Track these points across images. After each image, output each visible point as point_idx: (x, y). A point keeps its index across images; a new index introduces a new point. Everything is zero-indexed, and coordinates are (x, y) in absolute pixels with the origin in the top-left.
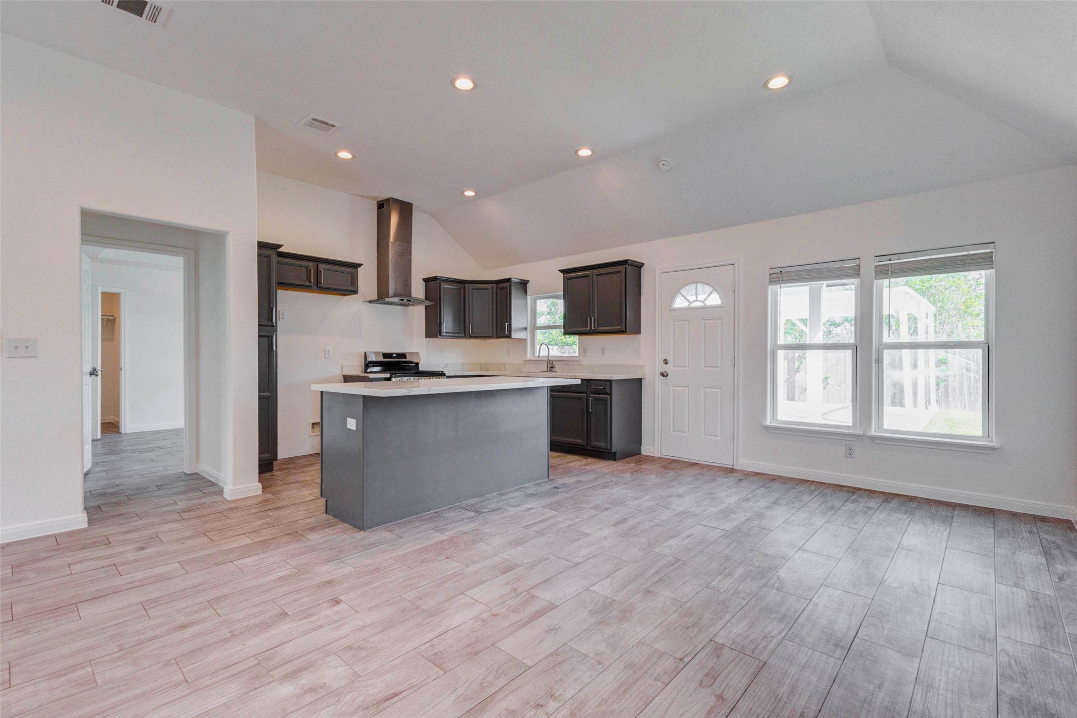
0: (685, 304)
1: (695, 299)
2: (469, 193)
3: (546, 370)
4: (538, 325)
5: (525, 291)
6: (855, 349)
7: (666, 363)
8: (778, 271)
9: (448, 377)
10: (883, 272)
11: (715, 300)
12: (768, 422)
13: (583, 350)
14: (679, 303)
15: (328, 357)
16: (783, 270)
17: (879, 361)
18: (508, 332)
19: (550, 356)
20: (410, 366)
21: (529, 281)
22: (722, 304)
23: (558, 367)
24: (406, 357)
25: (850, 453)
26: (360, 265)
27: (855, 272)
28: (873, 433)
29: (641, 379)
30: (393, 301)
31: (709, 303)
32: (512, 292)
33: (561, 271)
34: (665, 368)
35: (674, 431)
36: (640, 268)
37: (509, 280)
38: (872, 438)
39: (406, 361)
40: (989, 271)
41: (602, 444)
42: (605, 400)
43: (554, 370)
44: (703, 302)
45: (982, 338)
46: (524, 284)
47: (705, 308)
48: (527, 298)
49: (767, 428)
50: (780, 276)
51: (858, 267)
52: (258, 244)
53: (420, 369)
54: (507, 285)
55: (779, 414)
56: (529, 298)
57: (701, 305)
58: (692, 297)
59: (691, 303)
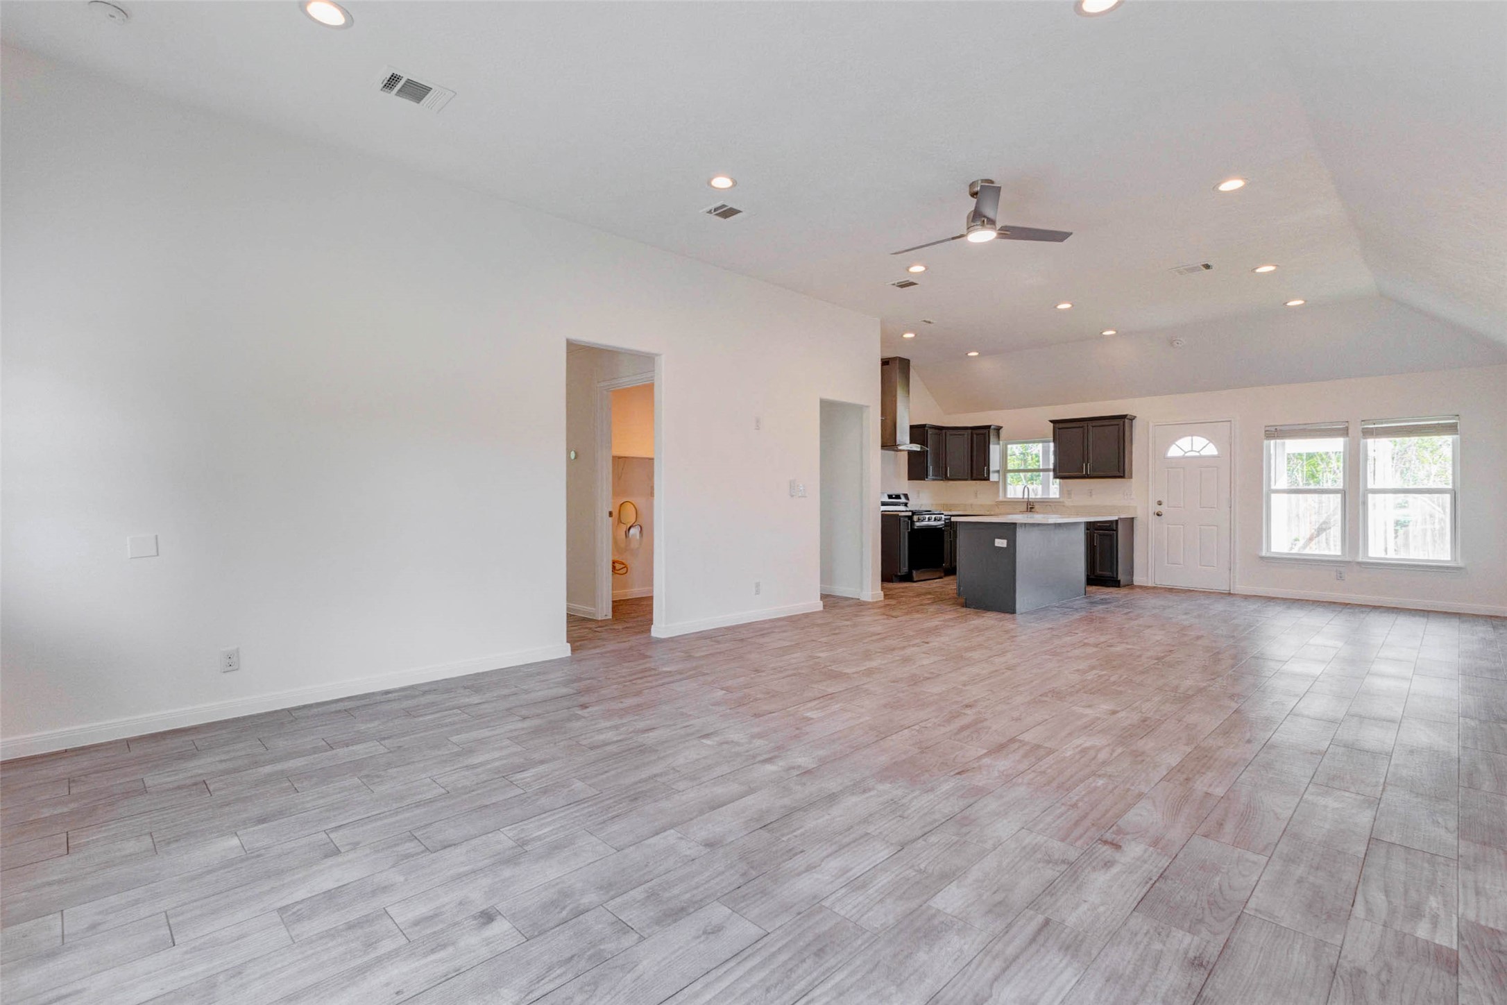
0: (1180, 453)
1: (1190, 449)
2: (973, 354)
4: (1009, 468)
5: (998, 436)
6: (1343, 492)
7: (1160, 505)
8: (1273, 428)
10: (1368, 433)
11: (1211, 450)
12: (1264, 553)
13: (1067, 492)
14: (1174, 452)
16: (1278, 428)
17: (1365, 503)
18: (986, 475)
19: (1030, 497)
21: (1002, 427)
22: (1219, 454)
24: (900, 497)
25: (1340, 577)
27: (1345, 432)
28: (1360, 560)
29: (1132, 519)
31: (1204, 453)
32: (991, 437)
33: (1051, 421)
34: (1159, 509)
35: (1168, 563)
36: (1132, 420)
37: (988, 427)
38: (1359, 563)
40: (1455, 436)
41: (1107, 573)
42: (1111, 536)
43: (1033, 510)
44: (1199, 452)
45: (1450, 487)
46: (998, 429)
47: (1201, 457)
48: (999, 445)
49: (1262, 558)
50: (1275, 433)
51: (1347, 429)
54: (986, 431)
55: (1272, 548)
56: (1001, 442)
57: (1198, 454)
58: (1187, 447)
59: (1186, 453)
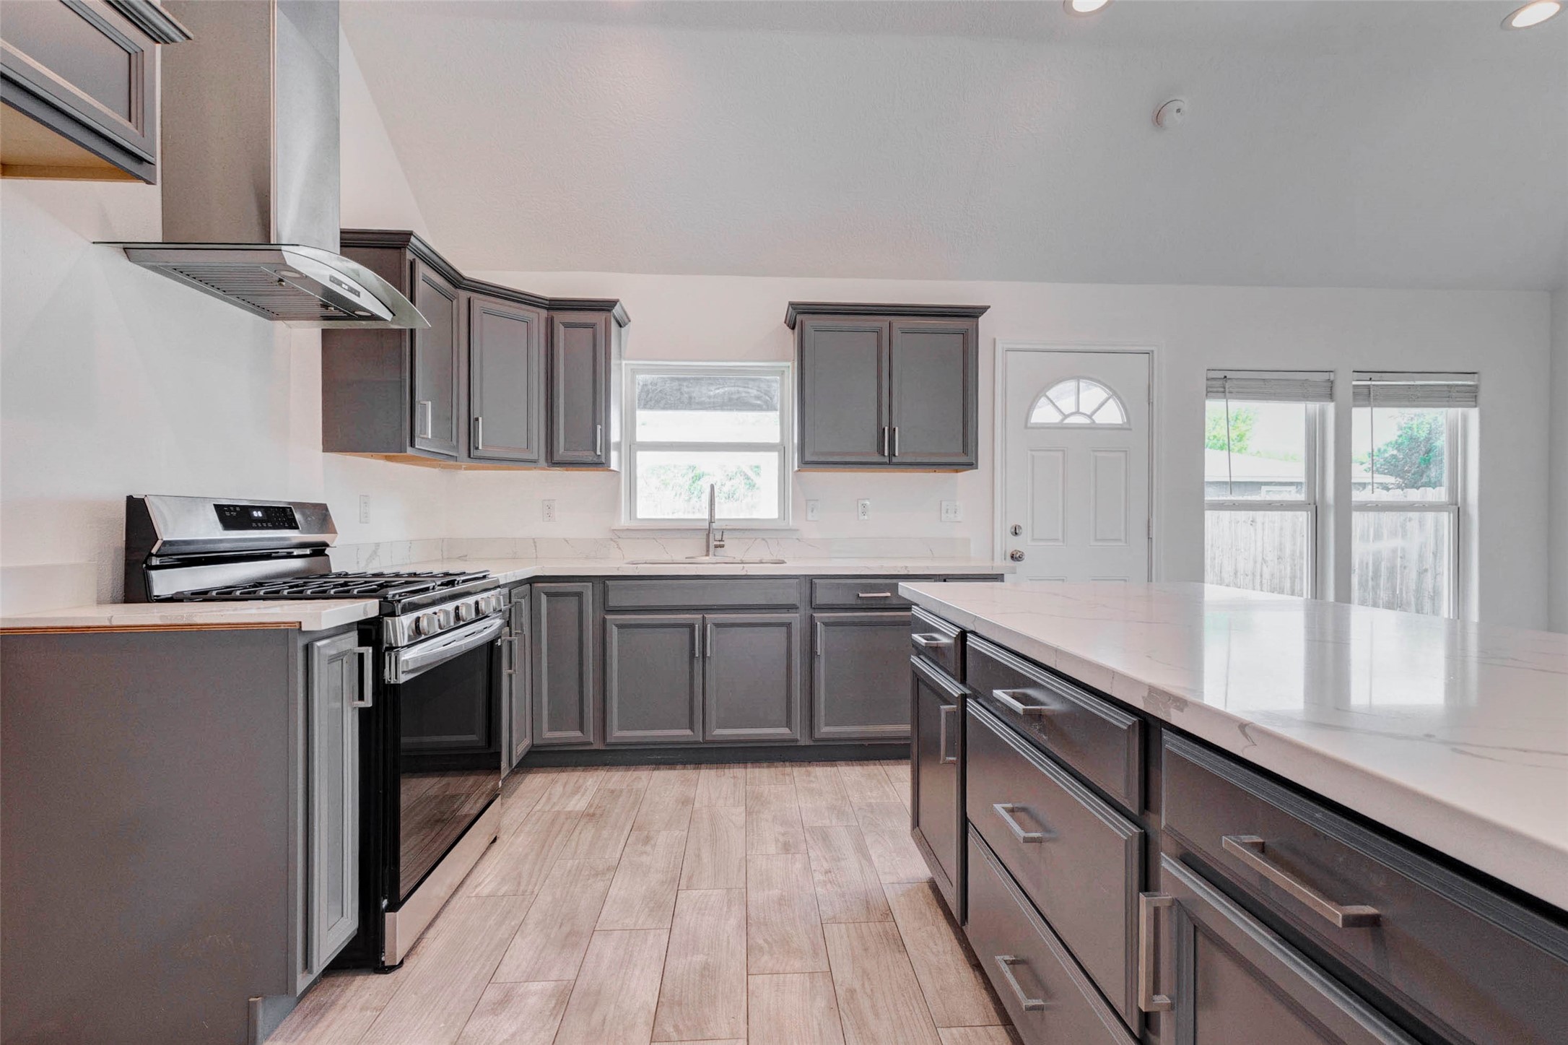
0: (1054, 418)
1: (1074, 410)
7: (1017, 535)
8: (1221, 375)
10: (1365, 396)
11: (1112, 414)
14: (1043, 414)
16: (1229, 375)
18: (602, 450)
22: (1124, 423)
24: (294, 520)
27: (1329, 392)
31: (1101, 418)
34: (1015, 544)
44: (1090, 417)
47: (1095, 427)
50: (1222, 385)
51: (1331, 383)
56: (623, 364)
57: (1086, 421)
58: (1067, 405)
59: (1066, 416)
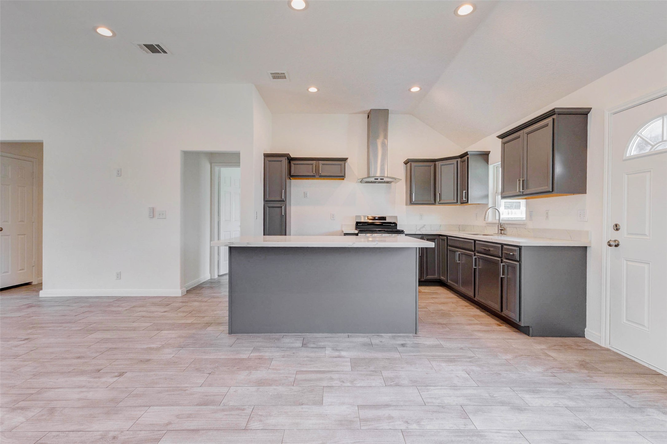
1: (660, 140)
2: (415, 89)
3: (497, 233)
5: (487, 161)
7: (617, 230)
9: (406, 235)
13: (530, 213)
15: (333, 219)
18: (465, 198)
19: (501, 219)
20: (391, 225)
23: (509, 230)
24: (386, 219)
26: (347, 159)
29: (586, 247)
30: (371, 180)
32: (470, 163)
33: (500, 136)
34: (615, 236)
36: (587, 115)
37: (467, 153)
39: (386, 222)
42: (514, 267)
43: (504, 232)
48: (488, 166)
52: (264, 155)
53: (398, 228)
54: (466, 158)
58: (656, 136)
59: (653, 146)
